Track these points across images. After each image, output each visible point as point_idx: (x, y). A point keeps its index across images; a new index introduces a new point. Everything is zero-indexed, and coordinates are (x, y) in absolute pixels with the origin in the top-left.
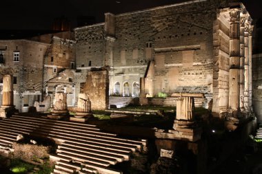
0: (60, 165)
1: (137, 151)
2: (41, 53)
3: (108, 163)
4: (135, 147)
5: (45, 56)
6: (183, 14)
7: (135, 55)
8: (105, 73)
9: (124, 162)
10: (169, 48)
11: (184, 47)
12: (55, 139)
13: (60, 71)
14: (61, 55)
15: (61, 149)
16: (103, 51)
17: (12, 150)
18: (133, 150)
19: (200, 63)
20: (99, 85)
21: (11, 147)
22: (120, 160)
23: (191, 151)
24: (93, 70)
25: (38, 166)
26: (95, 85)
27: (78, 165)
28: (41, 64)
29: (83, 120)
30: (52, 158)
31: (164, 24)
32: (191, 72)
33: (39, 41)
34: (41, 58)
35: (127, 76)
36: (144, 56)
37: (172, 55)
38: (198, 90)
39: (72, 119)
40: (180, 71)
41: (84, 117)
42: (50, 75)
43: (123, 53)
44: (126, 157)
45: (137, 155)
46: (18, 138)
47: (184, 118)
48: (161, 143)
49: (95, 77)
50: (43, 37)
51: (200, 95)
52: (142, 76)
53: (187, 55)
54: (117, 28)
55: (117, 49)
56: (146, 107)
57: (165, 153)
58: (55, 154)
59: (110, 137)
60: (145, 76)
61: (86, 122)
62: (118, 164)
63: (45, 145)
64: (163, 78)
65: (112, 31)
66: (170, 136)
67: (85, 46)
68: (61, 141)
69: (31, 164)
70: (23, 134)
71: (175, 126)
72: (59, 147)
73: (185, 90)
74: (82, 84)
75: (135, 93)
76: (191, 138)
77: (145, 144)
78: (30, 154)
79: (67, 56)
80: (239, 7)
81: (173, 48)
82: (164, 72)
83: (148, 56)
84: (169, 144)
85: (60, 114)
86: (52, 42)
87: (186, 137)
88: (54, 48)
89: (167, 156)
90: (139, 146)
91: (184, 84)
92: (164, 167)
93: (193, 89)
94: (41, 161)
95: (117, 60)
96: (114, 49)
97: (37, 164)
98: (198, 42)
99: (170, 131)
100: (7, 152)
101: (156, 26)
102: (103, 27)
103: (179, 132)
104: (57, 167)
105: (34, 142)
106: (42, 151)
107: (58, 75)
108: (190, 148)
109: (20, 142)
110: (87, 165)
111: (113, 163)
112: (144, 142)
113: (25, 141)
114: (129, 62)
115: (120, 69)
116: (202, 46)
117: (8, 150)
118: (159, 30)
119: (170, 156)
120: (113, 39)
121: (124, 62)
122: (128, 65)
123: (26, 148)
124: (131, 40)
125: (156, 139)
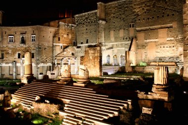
0: (67, 119)
1: (124, 109)
2: (51, 35)
3: (102, 118)
4: (123, 106)
5: (54, 37)
8: (98, 48)
9: (114, 117)
10: (148, 28)
11: (160, 26)
12: (63, 99)
13: (66, 47)
14: (65, 36)
15: (68, 107)
16: (97, 32)
17: (32, 107)
18: (121, 107)
19: (173, 39)
20: (94, 58)
21: (32, 105)
22: (111, 115)
23: (167, 108)
24: (90, 47)
25: (51, 119)
26: (91, 58)
27: (80, 119)
28: (51, 43)
29: (83, 85)
30: (61, 114)
31: (143, 9)
32: (166, 46)
33: (49, 26)
34: (51, 39)
35: (115, 50)
36: (128, 34)
37: (150, 32)
39: (74, 84)
40: (157, 45)
41: (84, 83)
42: (58, 50)
43: (112, 33)
44: (116, 113)
45: (124, 111)
47: (160, 83)
48: (143, 102)
49: (91, 52)
50: (52, 23)
51: (174, 64)
52: (127, 50)
53: (162, 33)
54: (107, 14)
55: (108, 29)
56: (130, 74)
57: (145, 110)
58: (62, 109)
59: (103, 98)
60: (130, 50)
61: (85, 87)
62: (110, 118)
63: (56, 104)
64: (143, 51)
65: (103, 16)
66: (150, 97)
67: (83, 29)
68: (67, 101)
69: (46, 118)
70: (40, 96)
71: (154, 90)
72: (66, 105)
73: (161, 59)
74: (82, 57)
76: (166, 98)
77: (130, 103)
78: (45, 110)
79: (70, 36)
81: (151, 27)
82: (144, 46)
84: (149, 104)
85: (66, 81)
86: (58, 26)
87: (162, 98)
88: (61, 31)
89: (147, 113)
90: (126, 105)
91: (160, 55)
92: (145, 121)
93: (167, 59)
94: (53, 115)
95: (107, 37)
96: (105, 29)
97: (50, 117)
98: (171, 22)
99: (149, 93)
100: (29, 109)
101: (137, 10)
102: (96, 13)
103: (156, 94)
104: (64, 120)
105: (48, 102)
106: (54, 108)
107: (64, 51)
108: (165, 106)
109: (38, 102)
110: (87, 119)
111: (106, 118)
114: (116, 39)
115: (110, 45)
116: (174, 25)
117: (29, 107)
118: (140, 13)
119: (150, 114)
120: (104, 22)
121: (113, 39)
122: (116, 41)
123: (42, 106)
124: (117, 23)
125: (138, 99)
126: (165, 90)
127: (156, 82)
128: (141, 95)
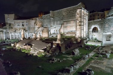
0: (32, 50)
1: (48, 46)
3: (42, 49)
5: (35, 24)
7: (59, 22)
10: (67, 20)
13: (39, 27)
14: (39, 23)
16: (50, 22)
19: (75, 24)
22: (44, 48)
26: (45, 31)
27: (36, 49)
28: (34, 26)
29: (39, 40)
30: (31, 48)
31: (66, 13)
32: (73, 27)
33: (32, 20)
35: (57, 28)
39: (37, 40)
40: (70, 26)
42: (36, 29)
43: (55, 22)
44: (46, 47)
46: (24, 44)
50: (34, 19)
53: (72, 22)
54: (54, 15)
55: (54, 21)
58: (32, 47)
59: (44, 43)
60: (61, 28)
65: (52, 16)
67: (46, 21)
68: (34, 45)
73: (71, 32)
76: (60, 43)
78: (27, 48)
79: (41, 23)
82: (66, 27)
83: (62, 23)
85: (34, 39)
86: (36, 20)
88: (37, 22)
89: (54, 47)
92: (53, 49)
94: (29, 49)
95: (54, 24)
96: (53, 21)
99: (56, 41)
101: (64, 14)
102: (50, 15)
103: (58, 42)
106: (29, 47)
107: (38, 29)
109: (25, 45)
110: (38, 49)
112: (50, 44)
113: (26, 45)
114: (57, 24)
115: (55, 26)
117: (22, 47)
118: (65, 15)
120: (53, 18)
122: (57, 25)
123: (26, 46)
124: (57, 19)
125: (53, 43)
126: (60, 40)
127: (58, 38)
128: (54, 42)
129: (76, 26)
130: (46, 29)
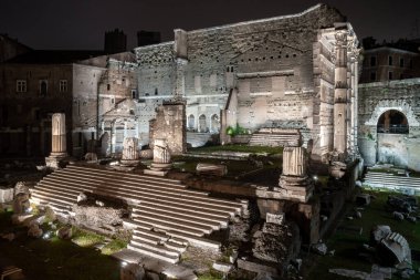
0: (138, 235)
1: (237, 216)
2: (95, 81)
3: (201, 232)
4: (234, 211)
5: (99, 84)
6: (273, 32)
7: (213, 81)
8: (181, 108)
9: (221, 230)
10: (255, 74)
11: (274, 72)
12: (127, 199)
14: (119, 82)
15: (137, 213)
16: (173, 77)
17: (73, 214)
18: (232, 214)
19: (293, 92)
20: (174, 123)
21: (71, 210)
22: (216, 228)
23: (303, 214)
24: (166, 104)
25: (108, 236)
26: (168, 123)
27: (163, 234)
28: (95, 93)
29: (162, 173)
30: (127, 225)
31: (249, 44)
32: (283, 103)
33: (91, 64)
34: (95, 87)
35: (203, 107)
36: (225, 82)
37: (259, 81)
38: (291, 125)
39: (146, 171)
40: (271, 101)
41: (163, 170)
42: (106, 106)
43: (198, 79)
45: (237, 220)
46: (79, 199)
48: (265, 204)
49: (168, 113)
50: (96, 60)
52: (222, 107)
53: (278, 83)
54: (189, 48)
55: (191, 74)
57: (272, 218)
59: (200, 197)
60: (227, 108)
61: (166, 176)
62: (214, 232)
63: (116, 207)
64: (248, 110)
65: (183, 51)
66: (276, 195)
67: (149, 70)
68: (136, 202)
69: (98, 232)
70: (86, 193)
71: (282, 183)
72: (134, 210)
73: (275, 124)
74: (153, 122)
75: (214, 128)
76: (303, 198)
77: (245, 206)
78: (96, 219)
79: (127, 83)
80: (345, 28)
81: (261, 73)
82: (249, 103)
83: (230, 82)
84: (276, 206)
85: (131, 166)
86: (108, 66)
87: (296, 196)
88: (111, 74)
89: (275, 221)
90: (239, 210)
91: (273, 117)
92: (273, 236)
93: (285, 124)
94: (112, 228)
95: (190, 87)
96: (186, 74)
97: (107, 232)
98: (291, 66)
99: (275, 189)
100: (65, 216)
101: (238, 46)
102: (172, 47)
103: (288, 191)
104: (134, 237)
105: (101, 204)
108: (301, 209)
110: (173, 235)
111: (208, 232)
112: (245, 204)
114: (205, 89)
115: (193, 98)
116: (295, 71)
117: (66, 213)
118: (243, 50)
119: (280, 222)
120: (184, 62)
121: (199, 90)
122: (204, 93)
124: (208, 63)
125: (257, 198)
127: (286, 171)
128: (262, 192)
129: (316, 105)
130: (174, 110)
